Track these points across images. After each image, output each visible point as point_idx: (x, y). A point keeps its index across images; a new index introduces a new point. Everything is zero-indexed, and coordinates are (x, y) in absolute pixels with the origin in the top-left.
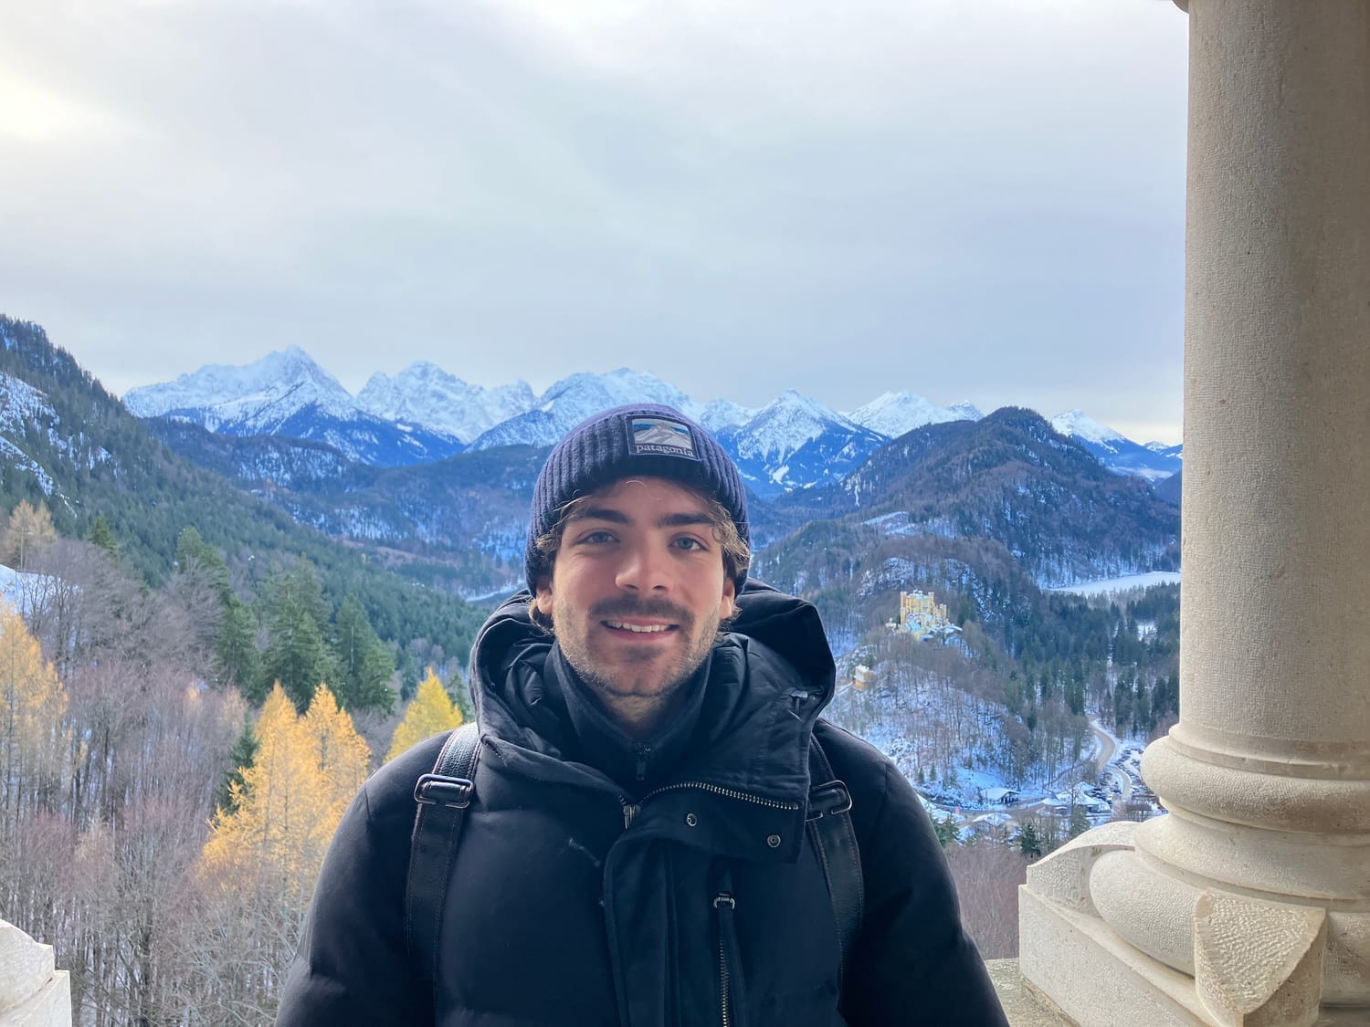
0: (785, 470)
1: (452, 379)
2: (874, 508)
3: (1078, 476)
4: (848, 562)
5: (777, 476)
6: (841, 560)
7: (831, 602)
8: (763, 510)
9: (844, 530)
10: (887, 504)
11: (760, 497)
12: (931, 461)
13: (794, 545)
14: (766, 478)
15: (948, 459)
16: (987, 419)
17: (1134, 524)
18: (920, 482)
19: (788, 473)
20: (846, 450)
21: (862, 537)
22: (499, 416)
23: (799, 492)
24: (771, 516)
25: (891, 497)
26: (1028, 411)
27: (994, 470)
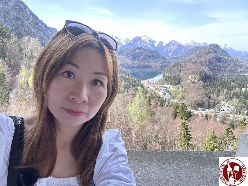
0: (171, 54)
1: (117, 37)
2: (186, 61)
3: (224, 56)
4: (180, 70)
5: (170, 55)
6: (179, 70)
7: (177, 77)
8: (167, 61)
9: (181, 64)
10: (189, 60)
11: (166, 58)
12: (197, 53)
13: (172, 67)
14: (168, 55)
15: (200, 53)
16: (209, 46)
17: (233, 65)
18: (195, 57)
19: (172, 54)
20: (182, 51)
21: (183, 66)
22: (124, 44)
23: (173, 58)
24: (168, 62)
25: (189, 59)
26: (216, 44)
27: (209, 55)
